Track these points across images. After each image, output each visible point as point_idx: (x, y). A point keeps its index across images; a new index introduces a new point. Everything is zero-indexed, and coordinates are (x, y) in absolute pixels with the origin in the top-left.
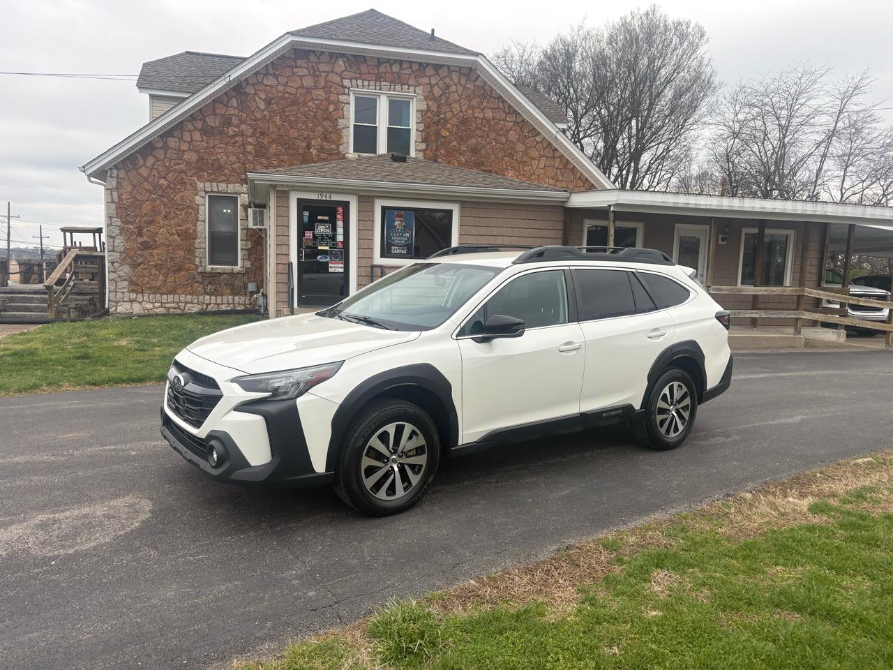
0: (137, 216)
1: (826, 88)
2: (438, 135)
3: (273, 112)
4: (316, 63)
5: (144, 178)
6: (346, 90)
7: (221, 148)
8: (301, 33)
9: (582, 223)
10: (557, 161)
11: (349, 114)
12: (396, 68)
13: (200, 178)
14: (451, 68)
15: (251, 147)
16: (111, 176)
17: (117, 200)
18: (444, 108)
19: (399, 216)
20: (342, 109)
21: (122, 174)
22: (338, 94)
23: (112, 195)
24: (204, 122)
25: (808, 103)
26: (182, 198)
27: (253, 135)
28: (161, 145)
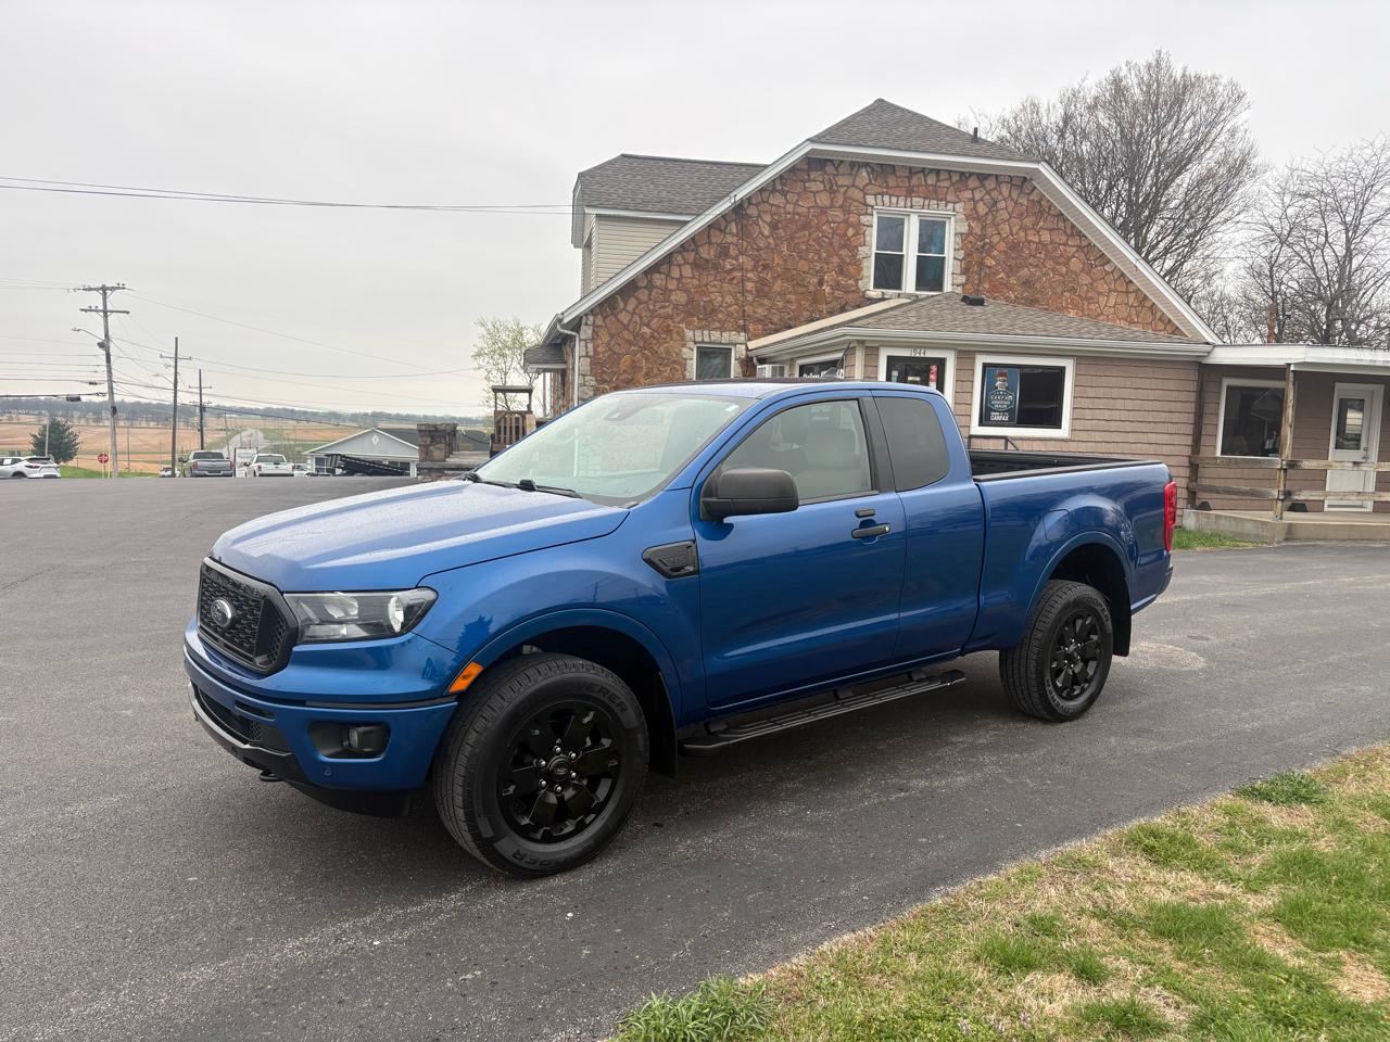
0: (614, 373)
2: (981, 264)
3: (778, 238)
4: (834, 175)
5: (625, 325)
6: (869, 211)
7: (715, 286)
8: (823, 140)
9: (1221, 382)
10: (1132, 296)
11: (871, 240)
12: (931, 180)
13: (688, 325)
14: (1001, 179)
15: (751, 284)
16: (586, 324)
17: (591, 354)
18: (990, 230)
19: (1001, 375)
20: (864, 234)
21: (599, 321)
22: (859, 215)
23: (587, 347)
24: (697, 252)
25: (1383, 191)
26: (667, 351)
27: (755, 269)
28: (645, 284)
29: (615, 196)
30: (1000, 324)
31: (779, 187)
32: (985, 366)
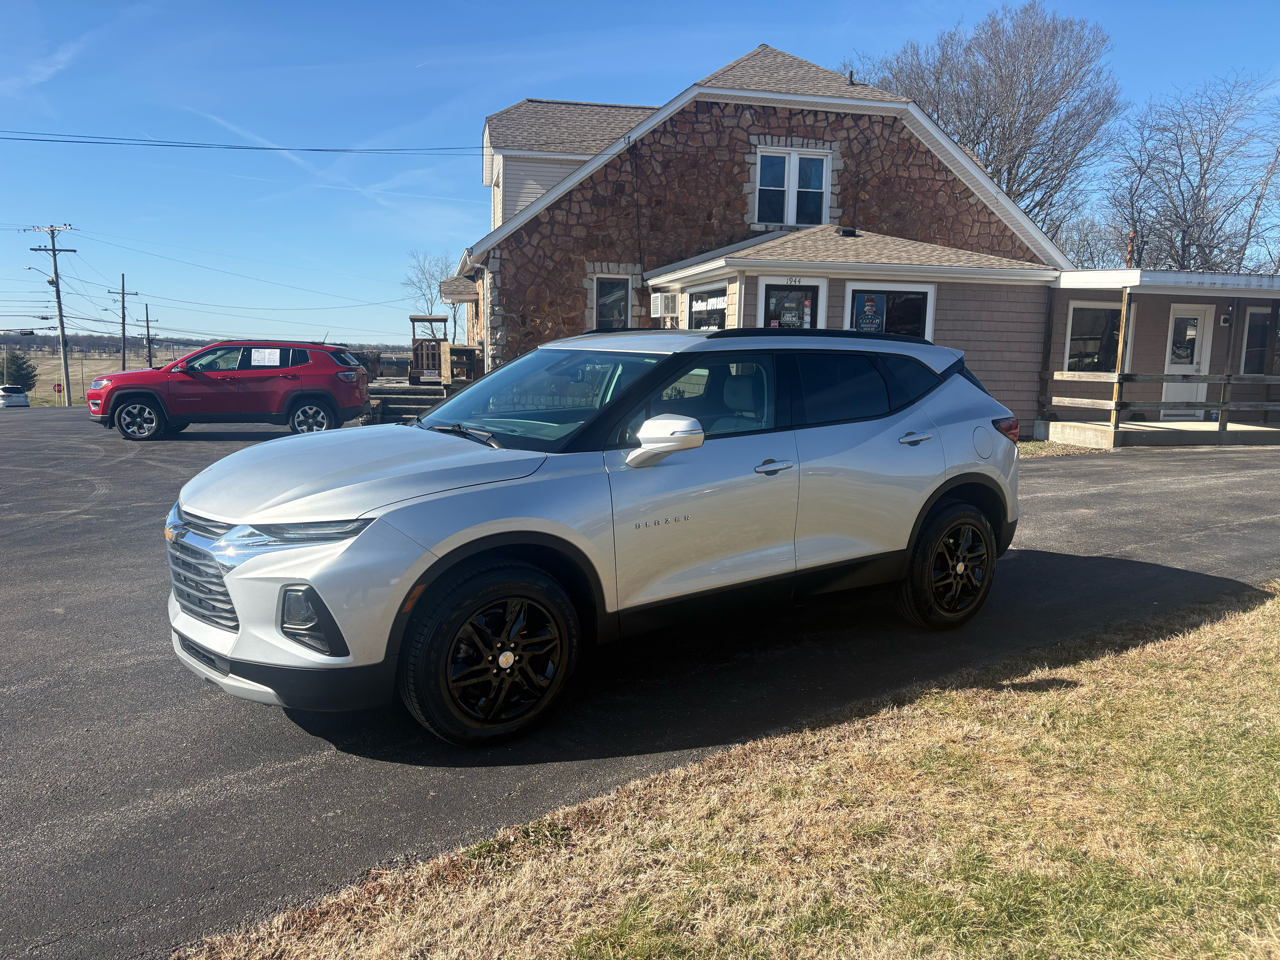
0: (520, 303)
1: (1265, 104)
2: (856, 199)
3: (669, 176)
4: (720, 117)
5: (527, 256)
6: (753, 150)
7: (612, 221)
9: (1068, 305)
10: (994, 227)
11: (755, 177)
12: (810, 120)
13: (588, 258)
14: (874, 119)
15: (646, 219)
16: (494, 257)
17: (499, 285)
18: (865, 168)
19: (869, 300)
20: (749, 172)
21: (506, 255)
22: (744, 154)
23: (494, 279)
24: (595, 190)
26: (569, 280)
27: (649, 204)
28: (547, 220)
29: (520, 138)
30: (868, 254)
31: (669, 129)
32: (855, 292)
